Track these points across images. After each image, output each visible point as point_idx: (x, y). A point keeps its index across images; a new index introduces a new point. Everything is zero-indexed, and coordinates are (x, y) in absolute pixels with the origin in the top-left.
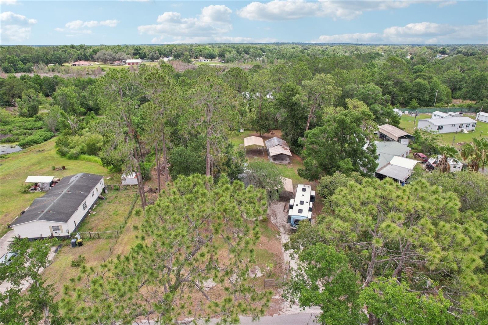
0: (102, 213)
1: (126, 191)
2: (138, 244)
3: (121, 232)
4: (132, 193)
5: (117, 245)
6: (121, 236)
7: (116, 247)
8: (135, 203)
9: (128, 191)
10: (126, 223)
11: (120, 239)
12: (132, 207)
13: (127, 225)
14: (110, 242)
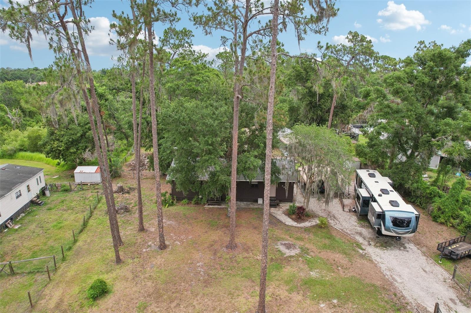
0: (33, 227)
1: (80, 193)
2: (95, 282)
3: (64, 259)
4: (91, 195)
5: (50, 286)
6: (63, 266)
7: (47, 291)
8: (95, 208)
9: (84, 192)
10: (75, 241)
11: (59, 272)
12: (89, 215)
13: (78, 244)
14: (36, 281)
